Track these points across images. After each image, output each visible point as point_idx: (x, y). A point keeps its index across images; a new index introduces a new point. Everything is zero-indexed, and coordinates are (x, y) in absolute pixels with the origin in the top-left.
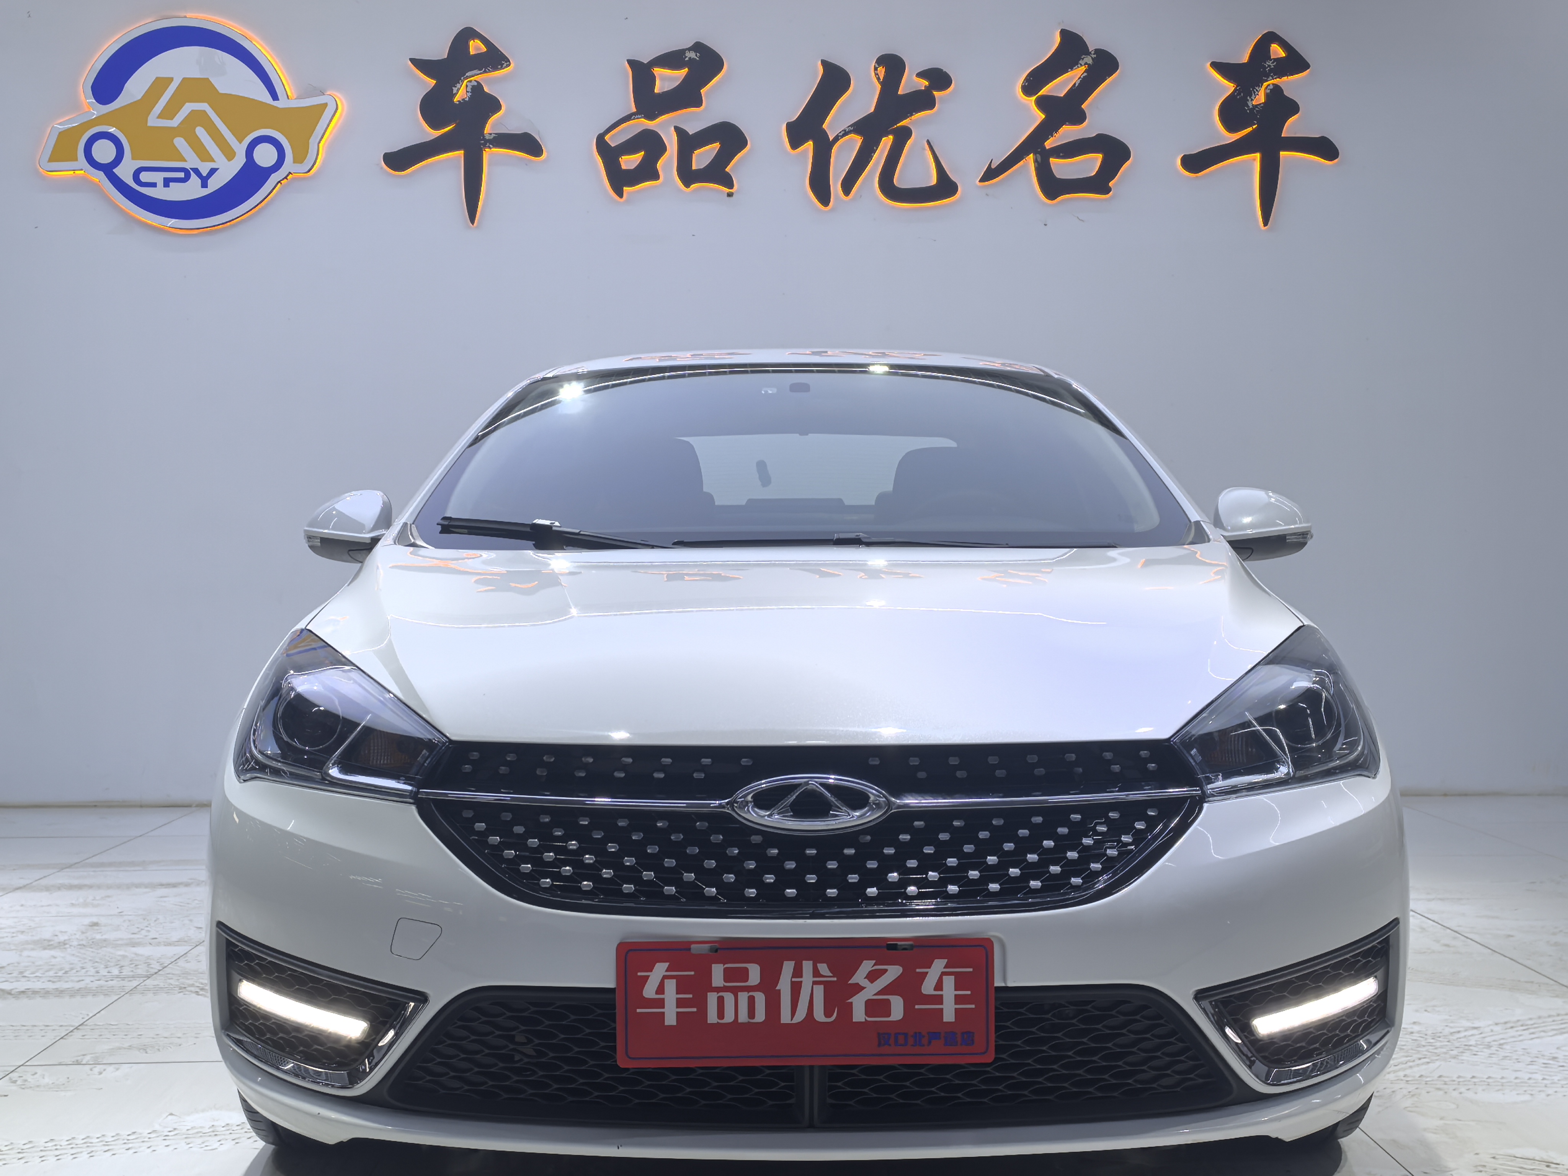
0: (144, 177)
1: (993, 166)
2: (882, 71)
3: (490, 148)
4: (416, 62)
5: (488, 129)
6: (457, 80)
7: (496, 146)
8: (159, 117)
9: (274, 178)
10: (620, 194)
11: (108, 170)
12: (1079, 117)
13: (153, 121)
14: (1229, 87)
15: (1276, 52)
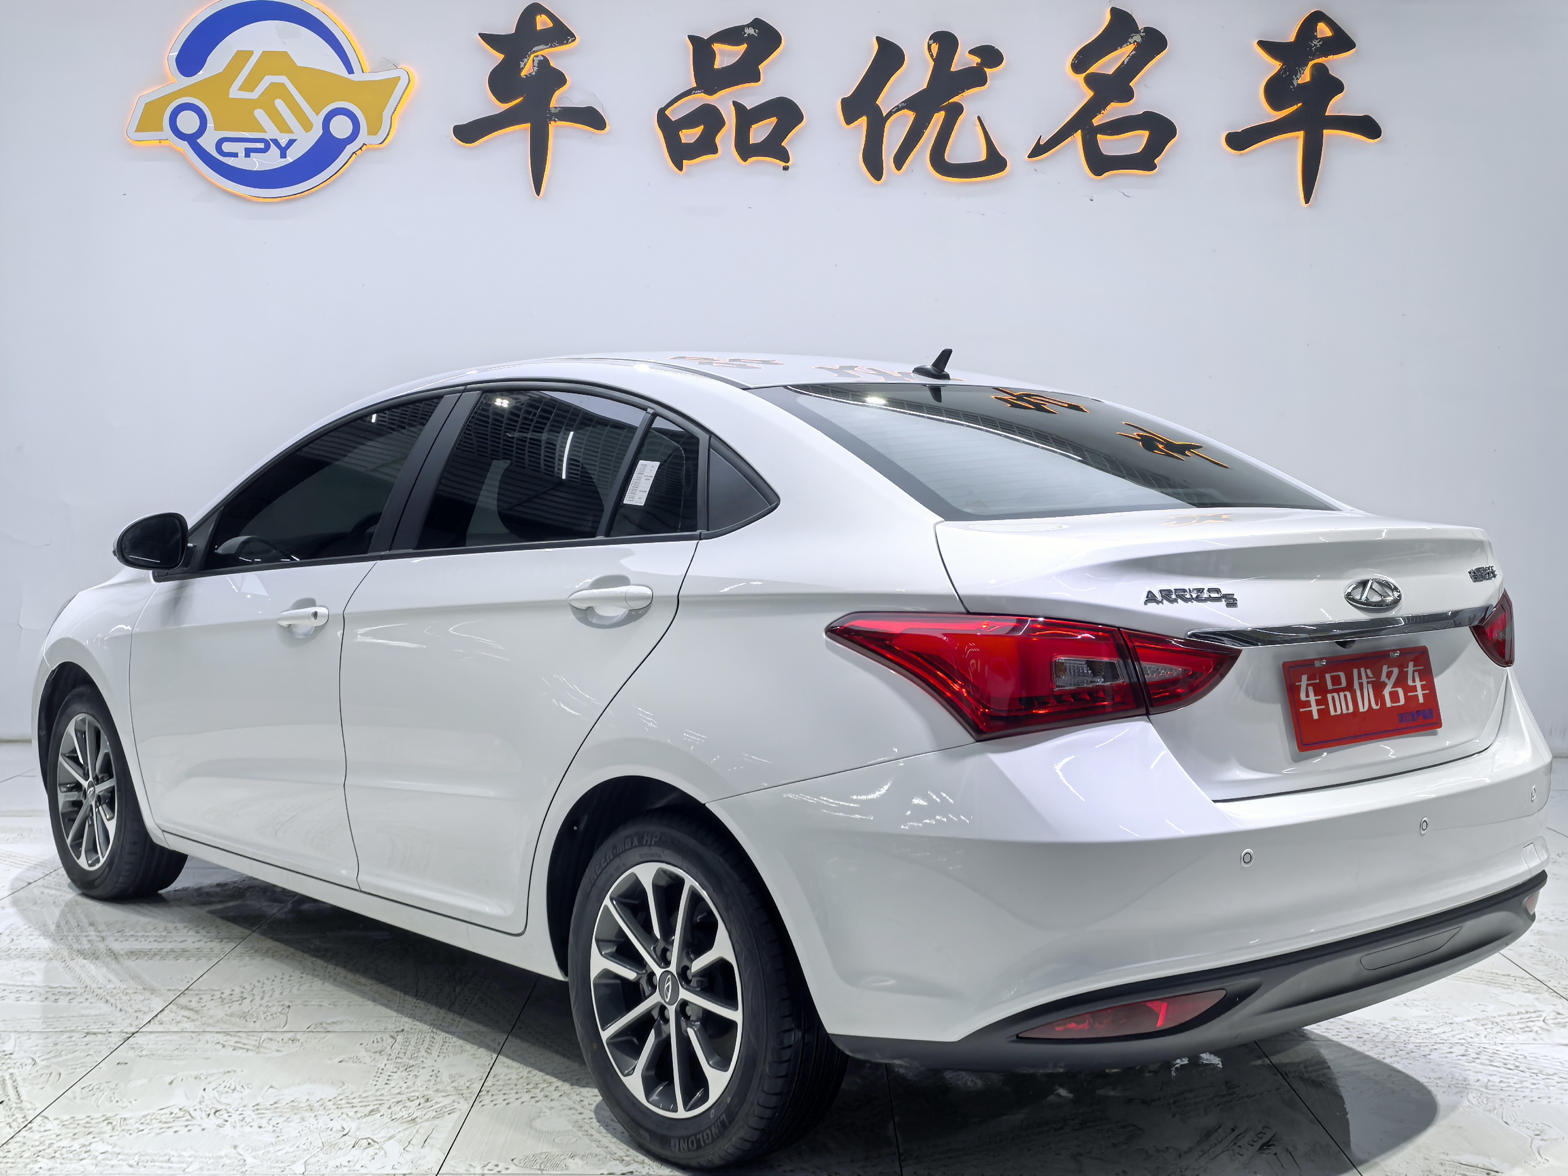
0: (227, 147)
1: (1042, 143)
2: (935, 48)
3: (555, 121)
4: (484, 36)
5: (553, 104)
6: (524, 55)
7: (560, 120)
8: (241, 89)
9: (349, 149)
10: (680, 168)
11: (192, 140)
12: (1127, 95)
13: (234, 92)
14: (1276, 66)
15: (1322, 32)
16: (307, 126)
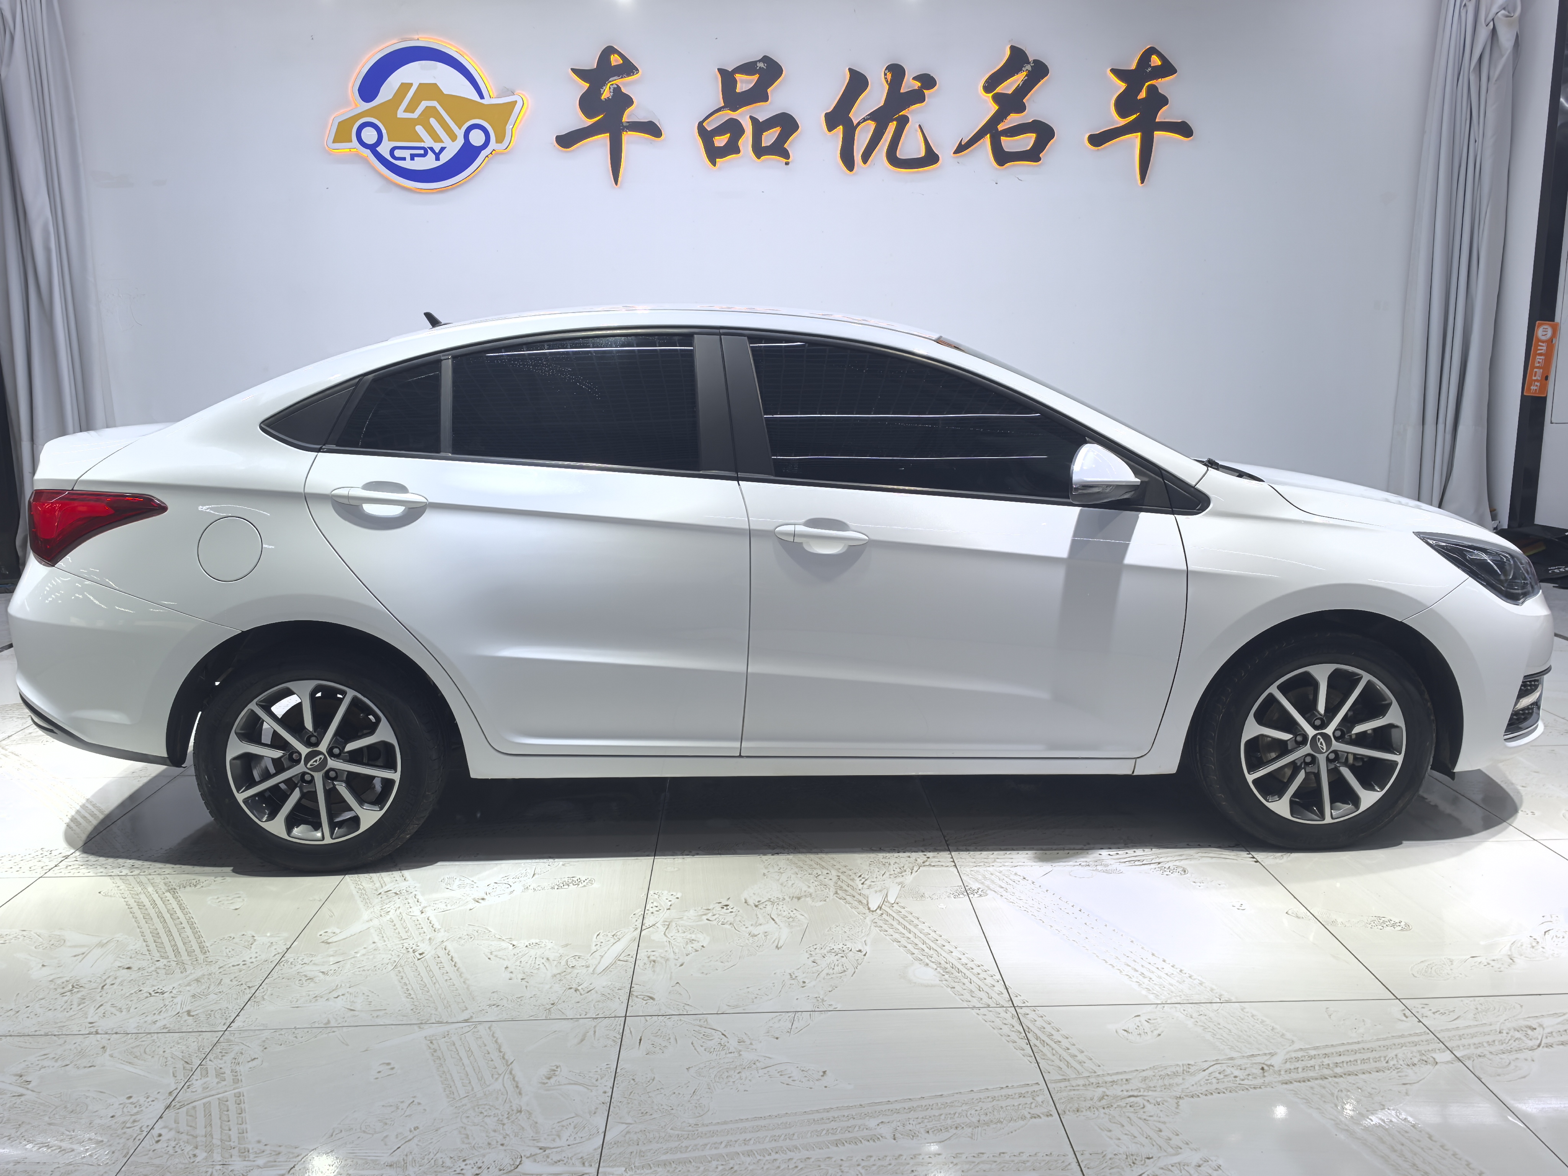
0: (397, 153)
1: (963, 144)
2: (889, 76)
3: (626, 131)
4: (574, 71)
5: (625, 119)
6: (604, 84)
7: (630, 131)
8: (405, 111)
9: (484, 153)
10: (714, 164)
11: (373, 148)
12: (1021, 108)
13: (401, 114)
14: (1122, 86)
15: (1154, 62)
16: (453, 138)
